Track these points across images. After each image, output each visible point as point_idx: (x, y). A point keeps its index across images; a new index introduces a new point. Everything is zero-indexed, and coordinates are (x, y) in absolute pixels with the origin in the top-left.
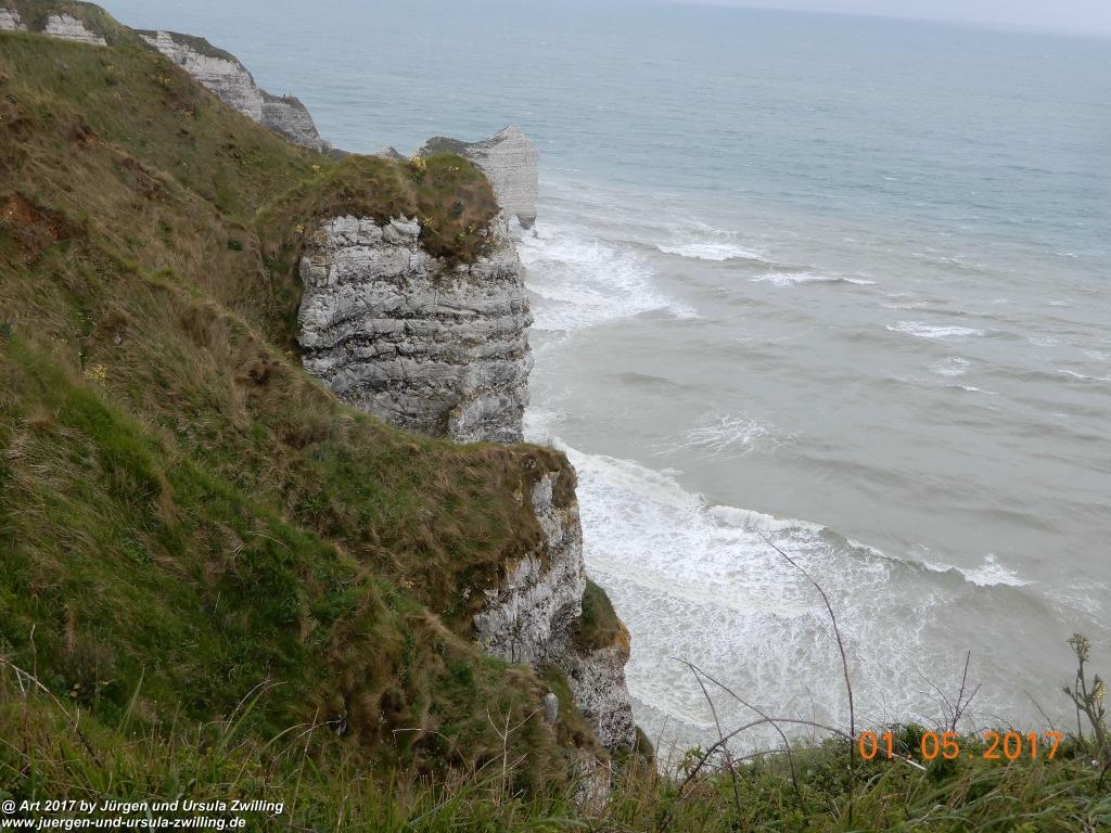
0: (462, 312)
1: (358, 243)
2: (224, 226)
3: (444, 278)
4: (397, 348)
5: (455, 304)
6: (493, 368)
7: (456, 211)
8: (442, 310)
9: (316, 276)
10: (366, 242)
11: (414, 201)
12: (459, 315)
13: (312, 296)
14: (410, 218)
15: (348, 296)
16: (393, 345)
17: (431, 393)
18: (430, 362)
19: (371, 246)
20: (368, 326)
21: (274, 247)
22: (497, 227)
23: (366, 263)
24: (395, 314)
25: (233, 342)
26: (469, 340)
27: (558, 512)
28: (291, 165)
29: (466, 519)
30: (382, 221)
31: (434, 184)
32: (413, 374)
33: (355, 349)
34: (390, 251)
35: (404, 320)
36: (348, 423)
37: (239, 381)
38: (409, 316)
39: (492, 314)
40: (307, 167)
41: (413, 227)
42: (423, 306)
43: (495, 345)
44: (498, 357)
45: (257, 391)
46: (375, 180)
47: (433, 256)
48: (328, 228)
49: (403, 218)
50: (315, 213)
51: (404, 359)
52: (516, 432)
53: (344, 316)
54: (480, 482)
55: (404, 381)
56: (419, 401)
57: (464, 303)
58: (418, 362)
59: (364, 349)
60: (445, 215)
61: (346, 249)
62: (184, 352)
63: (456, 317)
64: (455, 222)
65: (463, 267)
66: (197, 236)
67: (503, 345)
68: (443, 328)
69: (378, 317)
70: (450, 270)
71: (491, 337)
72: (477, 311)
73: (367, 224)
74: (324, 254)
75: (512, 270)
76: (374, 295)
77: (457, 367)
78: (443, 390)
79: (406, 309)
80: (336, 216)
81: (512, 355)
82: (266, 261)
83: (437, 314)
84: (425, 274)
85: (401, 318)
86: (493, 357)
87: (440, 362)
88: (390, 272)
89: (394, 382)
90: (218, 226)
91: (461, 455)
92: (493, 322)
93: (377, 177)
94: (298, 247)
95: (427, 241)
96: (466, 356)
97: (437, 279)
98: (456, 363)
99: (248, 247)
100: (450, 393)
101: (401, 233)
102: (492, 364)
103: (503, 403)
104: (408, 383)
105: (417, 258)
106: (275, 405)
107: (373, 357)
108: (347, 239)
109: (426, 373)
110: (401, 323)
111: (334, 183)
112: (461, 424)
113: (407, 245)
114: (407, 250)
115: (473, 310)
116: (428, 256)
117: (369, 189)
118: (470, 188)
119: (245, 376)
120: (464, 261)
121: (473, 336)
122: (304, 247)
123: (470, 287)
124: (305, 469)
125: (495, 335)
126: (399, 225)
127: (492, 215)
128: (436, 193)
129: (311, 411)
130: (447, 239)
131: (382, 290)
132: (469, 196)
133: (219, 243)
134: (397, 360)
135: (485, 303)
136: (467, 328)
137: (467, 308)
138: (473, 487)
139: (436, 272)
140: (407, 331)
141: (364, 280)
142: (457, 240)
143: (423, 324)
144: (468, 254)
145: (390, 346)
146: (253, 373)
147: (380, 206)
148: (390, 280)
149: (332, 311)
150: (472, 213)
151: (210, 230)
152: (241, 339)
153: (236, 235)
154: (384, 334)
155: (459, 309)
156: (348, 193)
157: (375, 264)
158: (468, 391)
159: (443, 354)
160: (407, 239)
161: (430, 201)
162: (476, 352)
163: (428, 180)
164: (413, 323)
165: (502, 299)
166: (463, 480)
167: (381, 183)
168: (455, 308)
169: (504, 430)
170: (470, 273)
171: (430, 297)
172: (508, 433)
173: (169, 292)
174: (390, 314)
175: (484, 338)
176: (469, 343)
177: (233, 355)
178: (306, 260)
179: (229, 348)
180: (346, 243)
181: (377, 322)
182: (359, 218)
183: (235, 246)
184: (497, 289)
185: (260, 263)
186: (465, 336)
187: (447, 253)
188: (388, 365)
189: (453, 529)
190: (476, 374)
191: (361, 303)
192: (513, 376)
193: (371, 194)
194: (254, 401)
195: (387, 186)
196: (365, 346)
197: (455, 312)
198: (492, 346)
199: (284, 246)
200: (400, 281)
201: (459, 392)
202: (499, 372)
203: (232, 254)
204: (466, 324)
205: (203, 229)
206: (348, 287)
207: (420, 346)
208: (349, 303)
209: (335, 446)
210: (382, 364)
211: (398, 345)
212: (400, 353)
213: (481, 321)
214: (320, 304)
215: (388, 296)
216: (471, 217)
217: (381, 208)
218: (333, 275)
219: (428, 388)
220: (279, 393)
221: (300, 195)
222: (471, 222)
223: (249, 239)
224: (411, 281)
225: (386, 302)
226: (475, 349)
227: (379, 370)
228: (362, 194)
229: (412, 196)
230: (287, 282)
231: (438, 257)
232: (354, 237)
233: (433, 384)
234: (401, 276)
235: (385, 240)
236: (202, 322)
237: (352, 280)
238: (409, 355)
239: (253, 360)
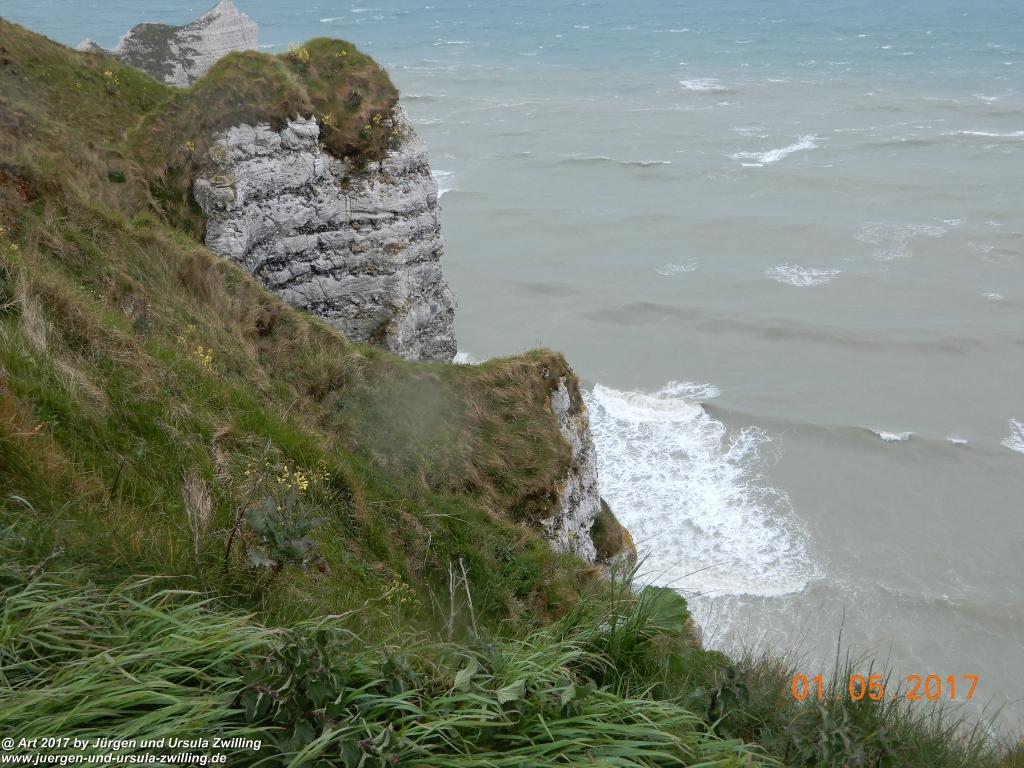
0: (379, 216)
1: (257, 155)
2: (100, 157)
3: (352, 181)
4: (313, 267)
5: (370, 208)
6: (420, 272)
7: (354, 103)
8: (356, 216)
9: (223, 200)
10: (265, 152)
11: (308, 99)
12: (376, 220)
13: (220, 223)
14: (308, 117)
15: (256, 216)
16: (308, 264)
17: (355, 311)
18: (351, 277)
19: (270, 156)
20: (280, 246)
21: (160, 172)
22: (400, 115)
23: (268, 177)
24: (306, 229)
25: (231, 291)
26: (392, 246)
27: (573, 419)
28: (79, 75)
29: (507, 447)
30: (278, 126)
31: (320, 75)
32: (333, 294)
33: (270, 275)
34: (291, 158)
35: (316, 235)
36: (361, 362)
37: (247, 335)
38: (321, 229)
39: (411, 213)
40: (96, 75)
41: (312, 127)
42: (335, 215)
43: (419, 247)
44: (422, 260)
45: (265, 343)
46: (262, 79)
47: (336, 157)
48: (223, 142)
49: (300, 119)
50: (203, 126)
51: (322, 278)
52: (449, 339)
53: (255, 240)
55: (326, 302)
56: (344, 322)
57: (380, 206)
58: (337, 280)
59: (278, 274)
60: (341, 109)
61: (244, 164)
63: (373, 223)
64: (356, 116)
65: (373, 166)
66: (78, 172)
67: (425, 245)
68: (359, 237)
69: (288, 235)
70: (360, 170)
71: (413, 239)
72: (395, 213)
73: (263, 131)
74: (224, 173)
75: (423, 161)
76: (282, 211)
77: (382, 277)
78: (369, 306)
79: (318, 221)
80: (229, 127)
81: (435, 255)
82: (153, 190)
83: (351, 223)
84: (332, 179)
85: (311, 232)
86: (417, 261)
87: (361, 276)
88: (295, 182)
89: (315, 305)
90: (93, 157)
91: (485, 376)
92: (413, 222)
93: (264, 75)
94: (187, 168)
95: (329, 143)
96: (392, 264)
97: (345, 182)
98: (379, 273)
99: (130, 177)
100: (377, 308)
101: (300, 136)
102: (418, 269)
103: (433, 309)
104: (329, 304)
105: (322, 162)
106: (287, 356)
107: (289, 281)
108: (244, 152)
109: (347, 291)
110: (313, 238)
111: (218, 89)
112: (400, 339)
113: (308, 149)
114: (309, 154)
115: (391, 212)
116: (332, 158)
117: (257, 90)
118: (363, 74)
119: (252, 327)
120: (373, 157)
121: (395, 241)
122: (196, 168)
123: (384, 186)
125: (417, 236)
126: (297, 127)
127: (394, 102)
128: (326, 84)
129: (322, 356)
130: (350, 136)
131: (289, 204)
132: (364, 84)
133: (101, 178)
134: (313, 280)
135: (402, 201)
136: (388, 233)
137: (384, 211)
138: (506, 410)
139: (342, 175)
140: (321, 246)
141: (269, 196)
142: (363, 136)
143: (337, 235)
144: (375, 148)
145: (304, 266)
146: (259, 323)
147: (273, 108)
148: (296, 192)
149: (246, 237)
150: (373, 103)
151: (89, 164)
152: (239, 287)
153: (115, 165)
154: (297, 254)
155: (375, 213)
156: (238, 100)
157: (278, 176)
158: (400, 302)
159: (363, 266)
160: (308, 142)
161: (323, 96)
162: (401, 258)
163: (314, 71)
164: (327, 236)
165: (418, 196)
166: (494, 404)
167: (269, 81)
168: (370, 213)
169: (438, 338)
170: (381, 171)
171: (341, 204)
172: (442, 341)
173: (158, 244)
174: (301, 230)
175: (407, 241)
176: (392, 248)
177: (235, 307)
178: (201, 182)
179: (229, 299)
180: (244, 156)
181: (288, 241)
182: (253, 125)
183: (118, 178)
184: (412, 184)
185: (148, 193)
186: (386, 242)
187: (352, 152)
188: (305, 287)
190: (406, 282)
191: (269, 223)
192: (439, 278)
193: (261, 96)
194: (266, 356)
195: (277, 84)
196: (279, 270)
197: (372, 217)
198: (415, 249)
199: (170, 169)
200: (306, 191)
201: (390, 305)
202: (425, 275)
203: (116, 188)
204: (385, 229)
205: (81, 163)
206: (253, 205)
207: (338, 261)
208: (257, 224)
210: (300, 288)
211: (313, 263)
212: (315, 271)
213: (400, 223)
214: (232, 230)
215: (295, 210)
216: (372, 107)
217: (275, 111)
218: (241, 195)
219: (353, 306)
220: (287, 342)
221: (175, 108)
222: (373, 113)
223: (129, 167)
224: (319, 189)
225: (296, 217)
226: (399, 255)
227: (298, 295)
228: (252, 97)
229: (303, 92)
230: (183, 210)
231: (342, 158)
232: (252, 149)
233: (357, 301)
234: (308, 185)
235: (284, 147)
237: (256, 197)
238: (326, 273)
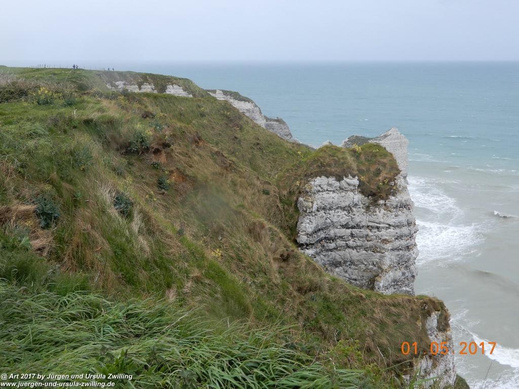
0: (381, 225)
1: (327, 190)
2: (261, 183)
3: (371, 207)
4: (347, 244)
5: (377, 221)
6: (398, 255)
7: (378, 173)
8: (370, 224)
9: (306, 207)
10: (331, 189)
11: (355, 168)
12: (379, 227)
13: (304, 217)
14: (354, 177)
15: (322, 217)
16: (344, 242)
17: (364, 268)
18: (364, 252)
19: (334, 192)
20: (332, 232)
21: (285, 192)
22: (399, 180)
23: (331, 200)
24: (346, 226)
25: (272, 240)
26: (385, 240)
27: (440, 334)
28: (287, 152)
29: (391, 335)
30: (339, 178)
31: (366, 159)
32: (355, 258)
33: (325, 245)
34: (343, 194)
35: (351, 230)
36: (328, 282)
37: (275, 259)
38: (353, 227)
39: (398, 226)
40: (295, 153)
41: (355, 181)
42: (360, 222)
43: (399, 243)
44: (401, 249)
45: (283, 264)
46: (336, 158)
47: (365, 196)
48: (313, 183)
49: (350, 177)
50: (306, 175)
51: (350, 250)
52: (410, 290)
53: (319, 227)
54: (398, 315)
55: (350, 261)
56: (358, 272)
57: (382, 220)
58: (358, 252)
59: (329, 244)
60: (371, 175)
61: (321, 193)
62: (250, 244)
63: (378, 228)
64: (377, 179)
65: (381, 202)
66: (249, 188)
67: (403, 242)
68: (371, 234)
69: (337, 228)
70: (375, 203)
71: (397, 239)
72: (389, 225)
73: (332, 180)
74: (310, 196)
75: (408, 203)
76: (335, 217)
77: (379, 254)
78: (371, 266)
79: (352, 224)
80: (316, 176)
81: (408, 248)
82: (281, 200)
83: (368, 226)
84: (362, 206)
85: (348, 228)
86: (398, 249)
87: (369, 252)
88: (343, 205)
89: (345, 262)
90: (258, 183)
91: (388, 300)
92: (398, 230)
93: (337, 157)
94: (297, 192)
95: (363, 189)
96: (384, 249)
97: (368, 208)
98: (379, 252)
99: (272, 193)
100: (375, 268)
101: (349, 185)
102: (398, 253)
103: (404, 274)
104: (352, 263)
105: (358, 197)
106: (292, 272)
107: (334, 248)
108: (322, 188)
109: (361, 258)
110: (349, 231)
111: (315, 160)
112: (381, 285)
113: (352, 191)
114: (352, 193)
115: (387, 224)
116: (363, 196)
117: (332, 162)
118: (385, 161)
119: (278, 256)
120: (382, 199)
121: (387, 238)
122: (300, 193)
123: (385, 212)
124: (307, 306)
125: (399, 237)
126: (348, 180)
127: (397, 175)
128: (367, 163)
129: (310, 276)
130: (373, 187)
131: (339, 214)
132: (384, 165)
133: (259, 191)
134: (347, 250)
135: (394, 220)
136: (384, 234)
137: (383, 223)
138: (395, 318)
139: (367, 204)
140: (352, 235)
141: (330, 209)
142: (379, 188)
143: (360, 231)
144: (384, 195)
145: (342, 243)
146: (282, 256)
147: (338, 171)
148: (343, 209)
149: (314, 225)
150: (386, 174)
151: (254, 185)
152: (276, 238)
153: (266, 187)
154: (340, 237)
155: (379, 224)
156: (322, 165)
157: (336, 201)
158: (385, 267)
159: (371, 247)
160: (352, 188)
161: (364, 168)
162: (389, 246)
163: (363, 157)
164: (355, 231)
165: (402, 218)
166: (389, 314)
167: (339, 159)
168: (377, 223)
169: (404, 288)
170: (385, 205)
171: (364, 218)
172: (406, 291)
173: (243, 215)
174: (343, 226)
175: (393, 239)
176: (385, 241)
177: (272, 246)
178: (301, 199)
179: (270, 242)
180: (321, 190)
181: (337, 230)
182: (328, 177)
183: (266, 193)
184: (400, 213)
185: (278, 201)
186: (383, 238)
187: (373, 195)
188: (342, 253)
189: (384, 341)
190: (389, 258)
191: (329, 221)
192: (409, 259)
193: (334, 165)
194: (282, 270)
195: (342, 161)
196: (330, 243)
197: (378, 225)
198: (397, 243)
199: (290, 192)
200: (348, 209)
201: (380, 268)
202: (401, 257)
203: (264, 197)
204: (383, 232)
205: (251, 184)
206: (322, 212)
207: (359, 243)
208: (323, 221)
209: (322, 294)
210: (339, 252)
211: (347, 242)
212: (348, 246)
213: (391, 230)
214: (308, 221)
215: (341, 217)
216: (386, 175)
217: (339, 172)
218: (315, 207)
219: (363, 265)
220: (294, 266)
221: (298, 167)
222: (385, 178)
223: (272, 189)
224: (354, 209)
225: (341, 220)
226: (388, 245)
227: (337, 256)
228: (329, 165)
229: (354, 166)
230: (292, 210)
231: (368, 197)
232: (325, 187)
233: (366, 263)
234: (349, 206)
235: (341, 188)
236: (258, 229)
237: (324, 209)
238: (353, 248)
239: (282, 249)
